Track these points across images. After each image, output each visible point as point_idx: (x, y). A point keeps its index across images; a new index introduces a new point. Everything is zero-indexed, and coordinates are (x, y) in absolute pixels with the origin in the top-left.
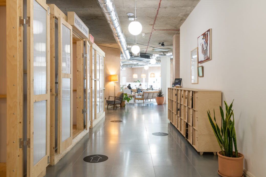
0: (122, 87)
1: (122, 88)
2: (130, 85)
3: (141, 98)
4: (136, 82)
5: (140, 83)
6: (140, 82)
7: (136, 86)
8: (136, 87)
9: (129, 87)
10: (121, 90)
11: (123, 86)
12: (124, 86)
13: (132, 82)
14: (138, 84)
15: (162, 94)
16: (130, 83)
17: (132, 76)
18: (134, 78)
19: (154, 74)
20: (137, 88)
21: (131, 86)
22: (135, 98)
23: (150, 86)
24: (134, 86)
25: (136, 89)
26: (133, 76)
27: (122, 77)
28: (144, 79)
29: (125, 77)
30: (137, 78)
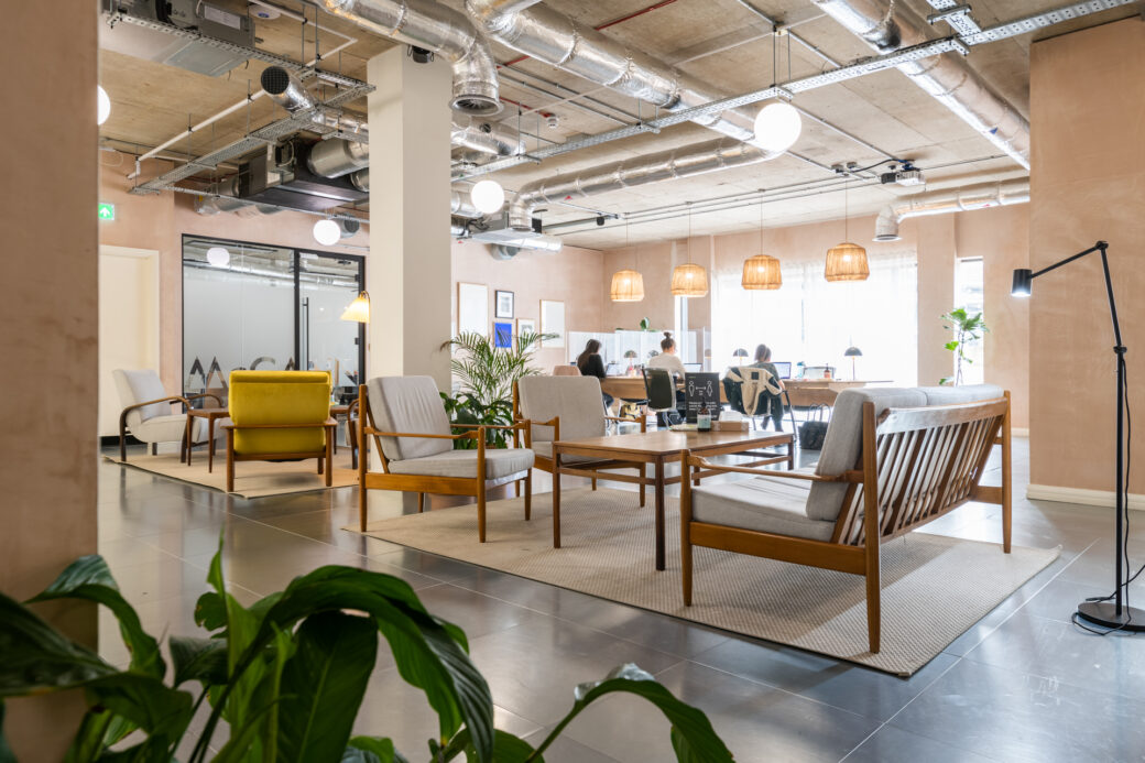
9: (591, 363)
13: (608, 328)
18: (622, 299)
19: (773, 261)
21: (604, 358)
26: (613, 289)
27: (544, 303)
28: (680, 303)
29: (562, 305)
30: (640, 298)
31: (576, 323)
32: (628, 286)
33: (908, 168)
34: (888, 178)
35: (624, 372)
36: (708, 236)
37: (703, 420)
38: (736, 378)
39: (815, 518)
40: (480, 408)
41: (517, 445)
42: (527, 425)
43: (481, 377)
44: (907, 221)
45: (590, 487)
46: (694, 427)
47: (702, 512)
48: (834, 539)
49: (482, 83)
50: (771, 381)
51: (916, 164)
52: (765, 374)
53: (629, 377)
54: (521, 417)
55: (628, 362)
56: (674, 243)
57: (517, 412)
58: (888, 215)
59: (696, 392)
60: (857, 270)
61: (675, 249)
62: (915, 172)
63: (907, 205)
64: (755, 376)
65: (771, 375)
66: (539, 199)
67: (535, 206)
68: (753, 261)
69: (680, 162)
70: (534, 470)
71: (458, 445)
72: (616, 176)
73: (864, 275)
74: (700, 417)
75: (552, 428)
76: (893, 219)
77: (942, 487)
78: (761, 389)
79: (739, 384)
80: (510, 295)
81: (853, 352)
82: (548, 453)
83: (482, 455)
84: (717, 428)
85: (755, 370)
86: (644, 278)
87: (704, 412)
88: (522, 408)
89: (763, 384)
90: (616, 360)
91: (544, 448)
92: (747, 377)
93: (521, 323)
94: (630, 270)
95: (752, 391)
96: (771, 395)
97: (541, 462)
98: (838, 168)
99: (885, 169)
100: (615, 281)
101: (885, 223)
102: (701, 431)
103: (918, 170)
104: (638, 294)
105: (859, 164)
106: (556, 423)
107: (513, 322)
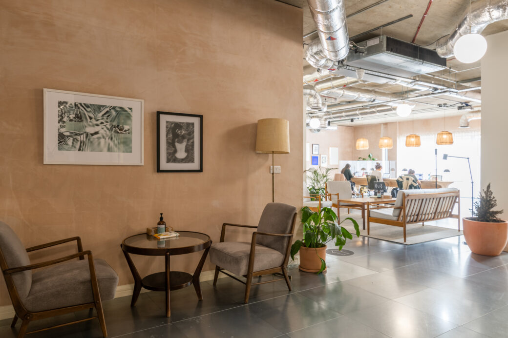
0: (325, 172)
1: (324, 176)
2: (348, 166)
3: (395, 218)
4: (364, 159)
5: (375, 162)
6: (373, 159)
7: (363, 169)
8: (365, 171)
9: (347, 173)
10: (321, 183)
11: (328, 170)
12: (330, 169)
13: (353, 159)
14: (370, 165)
15: (494, 209)
16: (350, 162)
17: (353, 146)
18: (361, 149)
19: (417, 137)
20: (367, 176)
21: (352, 170)
22: (369, 216)
23: (405, 170)
24: (361, 169)
25: (365, 177)
26: (357, 145)
27: (330, 148)
28: (384, 152)
29: (337, 148)
30: (367, 148)
31: (343, 157)
32: (363, 144)
33: (467, 105)
34: (460, 108)
35: (361, 175)
36: (396, 122)
37: (379, 195)
38: (401, 180)
39: (394, 216)
40: (316, 190)
41: (326, 200)
42: (330, 195)
43: (314, 180)
44: (471, 121)
45: (347, 213)
46: (376, 197)
47: (372, 215)
48: (398, 220)
49: (317, 103)
50: (413, 181)
51: (469, 104)
52: (411, 178)
53: (363, 177)
54: (327, 192)
55: (362, 172)
56: (382, 125)
57: (326, 191)
58: (465, 118)
59: (377, 187)
60: (448, 141)
61: (382, 127)
62: (469, 107)
63: (472, 115)
64: (408, 179)
65: (413, 179)
66: (330, 118)
67: (328, 120)
68: (409, 137)
69: (378, 109)
70: (332, 207)
71: (312, 200)
72: (357, 112)
73: (451, 143)
74: (378, 194)
75: (337, 196)
76: (466, 120)
77: (435, 213)
78: (410, 184)
79: (402, 182)
80: (318, 146)
81: (447, 171)
82: (336, 203)
83: (320, 202)
84: (383, 197)
85: (408, 177)
86: (369, 141)
87: (379, 193)
88: (328, 190)
89: (410, 182)
90: (358, 171)
91: (335, 201)
92: (405, 179)
93: (322, 156)
94: (363, 138)
95: (406, 184)
96: (414, 186)
97: (334, 205)
98: (440, 105)
99: (460, 105)
100: (358, 142)
101: (463, 121)
102: (378, 198)
103: (470, 106)
104: (366, 147)
105: (448, 104)
106: (338, 195)
107: (319, 156)
